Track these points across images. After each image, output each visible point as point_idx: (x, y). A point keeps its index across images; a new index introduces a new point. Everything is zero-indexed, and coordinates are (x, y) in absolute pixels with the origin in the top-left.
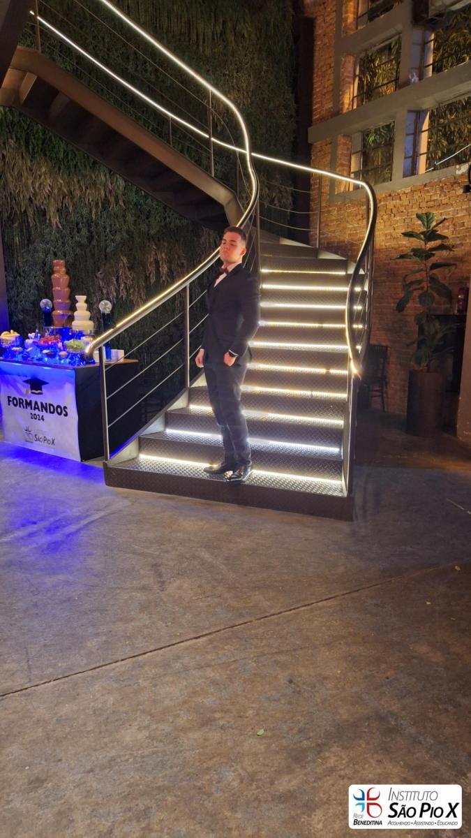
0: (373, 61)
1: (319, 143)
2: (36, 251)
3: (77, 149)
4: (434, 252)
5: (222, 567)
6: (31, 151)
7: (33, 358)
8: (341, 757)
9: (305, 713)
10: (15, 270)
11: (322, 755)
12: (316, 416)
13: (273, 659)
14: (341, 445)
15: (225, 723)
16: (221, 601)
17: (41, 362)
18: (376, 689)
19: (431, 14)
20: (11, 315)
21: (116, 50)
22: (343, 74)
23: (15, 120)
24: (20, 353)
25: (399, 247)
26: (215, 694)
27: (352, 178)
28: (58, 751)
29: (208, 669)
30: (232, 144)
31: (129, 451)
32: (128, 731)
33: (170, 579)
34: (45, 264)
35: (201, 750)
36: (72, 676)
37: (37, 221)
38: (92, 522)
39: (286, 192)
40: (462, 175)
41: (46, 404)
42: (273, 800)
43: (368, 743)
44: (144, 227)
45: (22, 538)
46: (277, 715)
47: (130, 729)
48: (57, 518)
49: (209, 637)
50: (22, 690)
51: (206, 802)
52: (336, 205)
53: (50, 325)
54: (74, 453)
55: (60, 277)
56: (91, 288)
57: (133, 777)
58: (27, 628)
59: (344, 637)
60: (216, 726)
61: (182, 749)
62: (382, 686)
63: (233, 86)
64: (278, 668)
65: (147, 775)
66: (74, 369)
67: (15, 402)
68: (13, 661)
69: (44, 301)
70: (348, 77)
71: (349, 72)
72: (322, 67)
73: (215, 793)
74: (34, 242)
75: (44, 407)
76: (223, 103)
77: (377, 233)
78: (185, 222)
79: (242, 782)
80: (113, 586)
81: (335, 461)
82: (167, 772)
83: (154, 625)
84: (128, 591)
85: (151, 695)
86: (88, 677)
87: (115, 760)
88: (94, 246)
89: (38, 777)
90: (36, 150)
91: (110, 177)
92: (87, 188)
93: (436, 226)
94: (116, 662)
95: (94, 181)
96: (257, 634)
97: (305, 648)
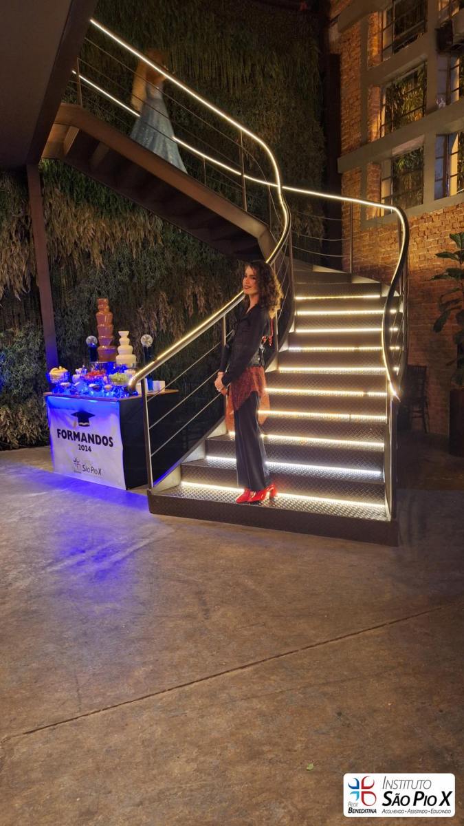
0: (400, 90)
1: (349, 171)
2: (81, 291)
3: (119, 195)
5: (265, 594)
6: (75, 197)
7: (80, 392)
9: (355, 747)
10: (62, 310)
12: (355, 439)
13: (320, 691)
14: (382, 468)
15: (273, 756)
16: (265, 629)
17: (87, 396)
18: (429, 722)
19: (455, 41)
20: (59, 352)
22: (370, 105)
23: (60, 170)
24: (68, 388)
25: (434, 268)
26: (263, 726)
27: (382, 204)
28: (108, 782)
29: (254, 700)
30: (262, 179)
31: (171, 479)
32: (177, 763)
33: (214, 607)
34: (90, 303)
35: (250, 785)
36: (121, 706)
37: (82, 263)
38: (138, 549)
39: (318, 221)
41: (93, 435)
44: (181, 263)
45: (72, 567)
46: (327, 749)
47: (178, 761)
48: (104, 546)
49: (257, 666)
50: (72, 720)
52: (369, 231)
53: (96, 360)
54: (120, 482)
55: (105, 315)
56: (133, 323)
57: (182, 811)
58: (77, 656)
59: (393, 668)
60: (264, 759)
61: (230, 783)
62: (436, 719)
63: (263, 125)
64: (326, 700)
65: (196, 809)
66: (118, 401)
67: (64, 435)
68: (64, 689)
69: (89, 337)
70: (376, 107)
71: (377, 102)
72: (349, 99)
74: (79, 283)
75: (92, 439)
76: (254, 141)
77: (410, 256)
78: (220, 256)
79: (292, 820)
80: (160, 614)
81: (378, 485)
82: (216, 807)
83: (199, 654)
84: (173, 619)
85: (199, 726)
86: (136, 706)
87: (163, 793)
88: (135, 284)
89: (89, 809)
90: (79, 197)
91: (149, 218)
92: (127, 230)
94: (163, 692)
95: (134, 222)
96: (303, 664)
97: (353, 679)
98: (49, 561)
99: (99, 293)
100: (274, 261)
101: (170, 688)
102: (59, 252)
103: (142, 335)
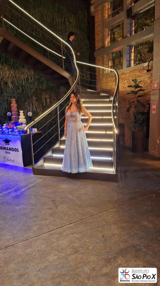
0: (114, 30)
1: (98, 57)
2: (4, 96)
4: (138, 92)
5: (76, 200)
6: (1, 62)
7: (6, 132)
8: (122, 260)
9: (109, 246)
11: (116, 260)
12: (103, 148)
13: (97, 229)
14: (112, 157)
15: (83, 252)
16: (77, 211)
17: (8, 134)
18: (132, 237)
19: (133, 14)
21: (29, 28)
22: (105, 35)
24: (1, 131)
25: (126, 91)
26: (78, 242)
27: (109, 68)
28: (27, 265)
29: (75, 234)
31: (41, 163)
33: (59, 205)
34: (8, 100)
35: (76, 261)
36: (29, 239)
37: (4, 86)
38: (30, 187)
39: (88, 73)
40: (146, 66)
41: (11, 148)
42: (101, 276)
43: (131, 255)
44: (41, 87)
45: (6, 194)
46: (100, 248)
47: (51, 256)
48: (18, 187)
49: (74, 223)
50: (12, 245)
51: (79, 278)
52: (105, 78)
53: (11, 121)
54: (21, 164)
55: (14, 105)
56: (23, 108)
57: (54, 272)
58: (12, 224)
60: (80, 253)
61: (69, 261)
62: (134, 236)
64: (98, 232)
65: (58, 271)
66: (20, 136)
68: (8, 235)
69: (8, 113)
71: (107, 33)
72: (98, 32)
73: (82, 275)
74: (3, 93)
77: (120, 86)
78: (54, 84)
79: (90, 271)
80: (40, 208)
81: (111, 162)
82: (65, 269)
83: (55, 221)
84: (45, 210)
85: (57, 244)
86: (35, 239)
87: (47, 266)
88: (24, 94)
89: (21, 274)
90: (3, 62)
91: (29, 70)
92: (21, 74)
93: (138, 83)
94: (44, 234)
95: (24, 72)
96: (90, 221)
97: (107, 225)
99: (11, 97)
100: (74, 87)
101: (46, 232)
103: (27, 112)
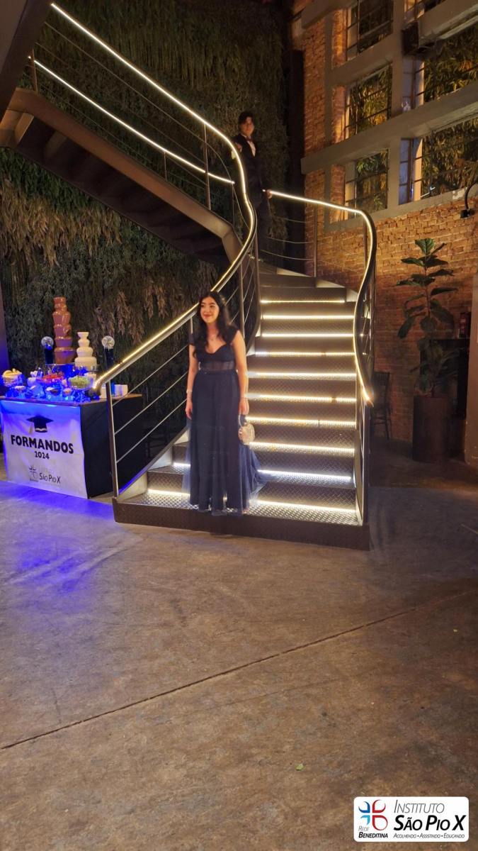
0: (361, 91)
1: (312, 173)
3: (74, 187)
4: (433, 278)
5: (242, 600)
6: (27, 190)
7: (37, 396)
8: (384, 790)
9: (342, 746)
10: (13, 308)
11: (364, 786)
12: (324, 445)
13: (304, 693)
14: (352, 474)
15: (262, 758)
16: (245, 635)
17: (44, 400)
18: (412, 719)
19: (421, 44)
20: (10, 354)
21: (109, 88)
22: (334, 105)
23: (11, 160)
24: (23, 391)
25: (397, 274)
26: (249, 730)
27: (346, 207)
28: (96, 792)
29: (239, 704)
30: (227, 177)
31: (137, 486)
32: (166, 770)
33: (191, 614)
34: (43, 302)
35: (241, 787)
36: (103, 716)
37: (34, 259)
38: (106, 559)
39: (281, 223)
40: (459, 200)
41: (51, 442)
42: (320, 835)
43: (410, 775)
44: (140, 262)
45: (37, 578)
46: (315, 749)
47: (167, 768)
48: (70, 557)
49: (237, 672)
50: (52, 732)
51: (252, 840)
52: (332, 234)
53: (52, 363)
54: (81, 491)
55: (62, 315)
56: (89, 324)
57: (175, 816)
59: (374, 668)
60: (254, 761)
61: (222, 786)
62: (418, 716)
63: (225, 120)
64: (310, 702)
65: (189, 814)
66: (79, 406)
67: (19, 441)
68: (41, 702)
69: (45, 338)
70: (339, 107)
71: (340, 103)
72: (313, 98)
73: (260, 830)
74: (31, 280)
75: (49, 445)
76: (216, 136)
78: (181, 255)
79: (286, 818)
80: (135, 623)
81: (349, 490)
82: (210, 810)
83: (179, 662)
84: (149, 628)
85: (184, 732)
86: (119, 716)
87: (155, 800)
88: (92, 282)
89: (79, 820)
90: (32, 189)
91: (106, 213)
92: (83, 225)
93: (435, 251)
94: (145, 700)
95: (91, 218)
96: (285, 667)
97: (335, 680)
98: (11, 573)
99: (53, 292)
100: (240, 263)
101: (153, 695)
102: (9, 247)
103: (101, 337)
